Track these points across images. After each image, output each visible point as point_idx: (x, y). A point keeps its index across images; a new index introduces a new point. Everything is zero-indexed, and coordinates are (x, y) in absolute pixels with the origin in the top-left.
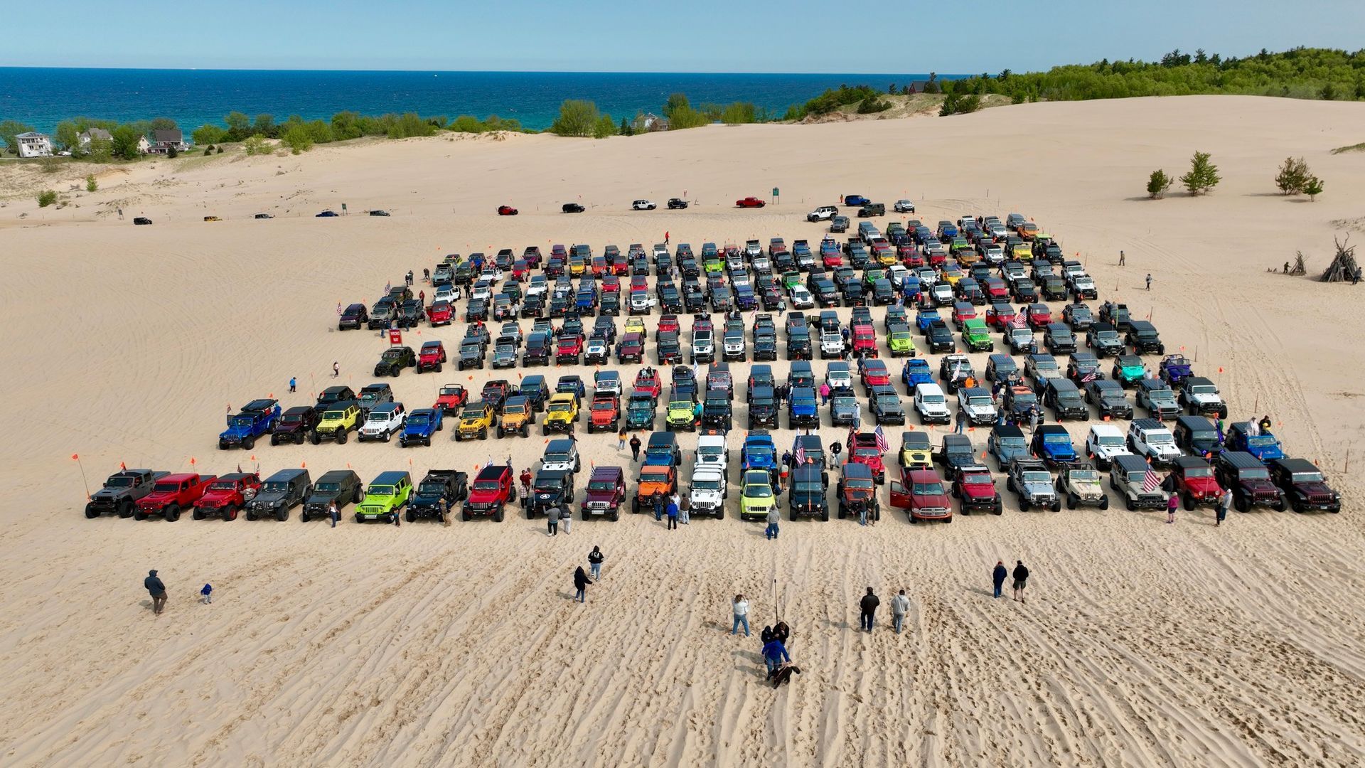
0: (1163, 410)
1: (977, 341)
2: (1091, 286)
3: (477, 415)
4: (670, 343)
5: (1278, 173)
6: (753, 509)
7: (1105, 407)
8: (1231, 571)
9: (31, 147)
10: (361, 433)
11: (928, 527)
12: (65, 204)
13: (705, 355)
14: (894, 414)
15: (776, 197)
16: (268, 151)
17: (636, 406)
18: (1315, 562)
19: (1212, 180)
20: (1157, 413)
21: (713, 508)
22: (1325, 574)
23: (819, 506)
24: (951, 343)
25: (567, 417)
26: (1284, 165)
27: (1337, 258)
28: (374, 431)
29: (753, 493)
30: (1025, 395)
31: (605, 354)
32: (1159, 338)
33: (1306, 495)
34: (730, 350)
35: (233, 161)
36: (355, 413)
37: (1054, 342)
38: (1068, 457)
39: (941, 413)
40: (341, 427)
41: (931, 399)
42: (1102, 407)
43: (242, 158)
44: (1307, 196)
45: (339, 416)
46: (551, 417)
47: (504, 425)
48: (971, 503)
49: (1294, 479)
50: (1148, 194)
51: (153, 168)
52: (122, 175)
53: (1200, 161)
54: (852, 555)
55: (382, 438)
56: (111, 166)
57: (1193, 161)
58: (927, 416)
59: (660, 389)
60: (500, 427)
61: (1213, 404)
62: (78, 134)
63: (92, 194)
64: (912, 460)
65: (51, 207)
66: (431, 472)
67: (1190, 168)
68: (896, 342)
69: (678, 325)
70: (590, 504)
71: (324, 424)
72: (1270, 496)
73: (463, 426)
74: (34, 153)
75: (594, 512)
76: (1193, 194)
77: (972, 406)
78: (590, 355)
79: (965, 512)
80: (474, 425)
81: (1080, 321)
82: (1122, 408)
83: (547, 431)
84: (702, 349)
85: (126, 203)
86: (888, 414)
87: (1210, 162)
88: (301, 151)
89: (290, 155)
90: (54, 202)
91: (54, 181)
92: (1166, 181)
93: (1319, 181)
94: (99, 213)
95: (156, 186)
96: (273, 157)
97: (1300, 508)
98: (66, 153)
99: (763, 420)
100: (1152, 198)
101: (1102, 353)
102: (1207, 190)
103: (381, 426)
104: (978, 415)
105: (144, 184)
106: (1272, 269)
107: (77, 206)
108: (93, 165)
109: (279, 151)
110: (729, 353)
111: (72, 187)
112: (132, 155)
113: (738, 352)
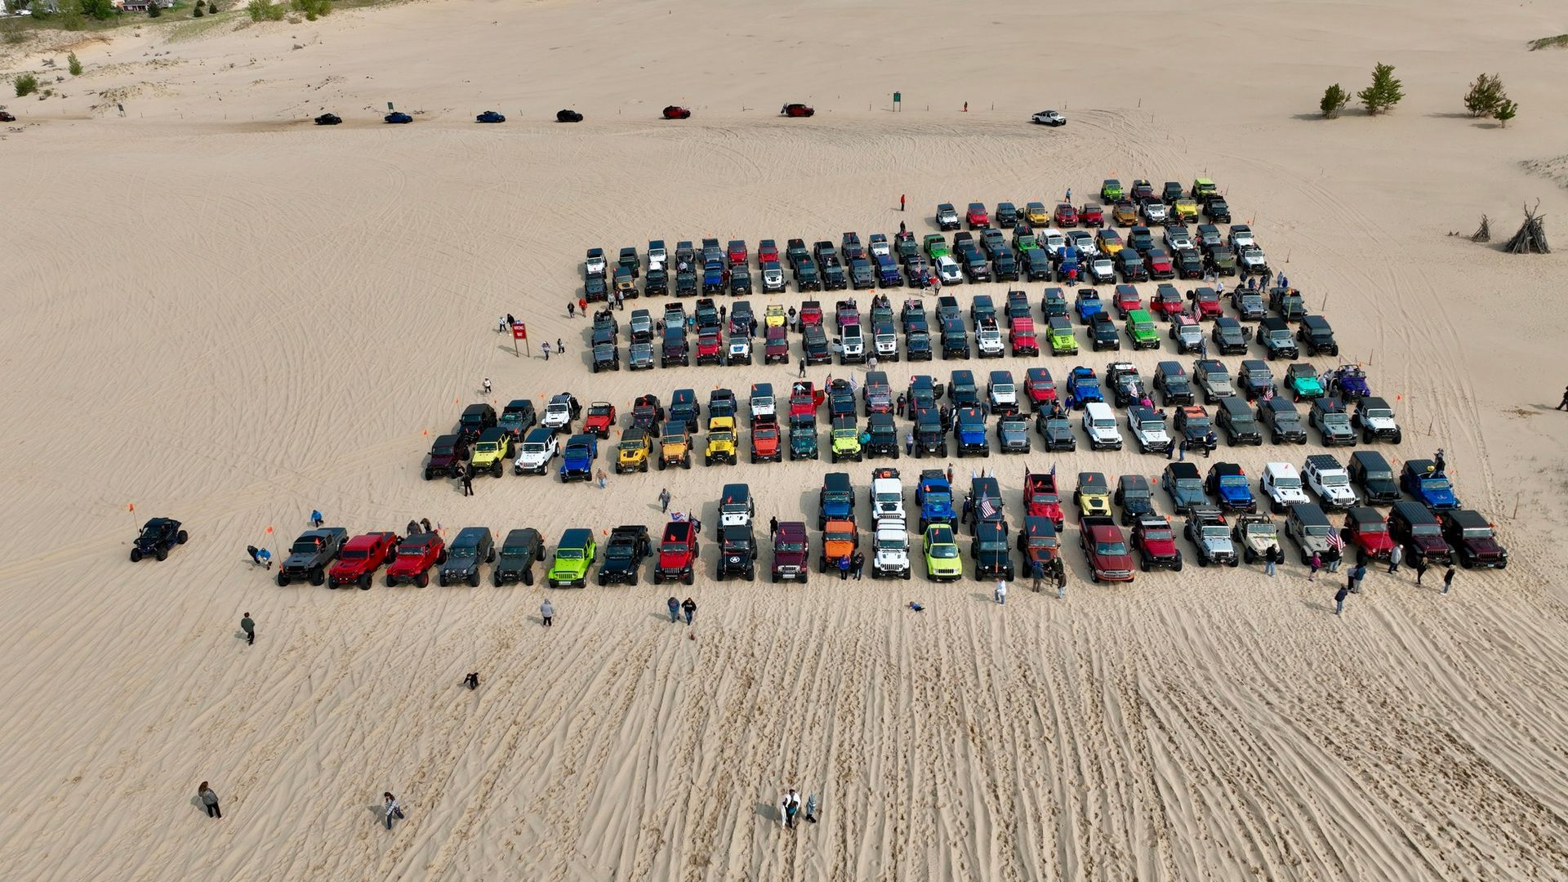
0: (1337, 436)
1: (1143, 338)
2: (1261, 261)
3: (636, 445)
4: (815, 337)
5: (1468, 91)
6: (941, 571)
7: (1279, 432)
8: (1400, 641)
10: (517, 467)
11: (1111, 588)
12: (48, 93)
13: (856, 355)
14: (1065, 441)
15: (897, 103)
16: (278, 16)
17: (799, 432)
18: (1479, 630)
19: (1394, 97)
20: (1331, 438)
21: (901, 569)
22: (1487, 645)
23: (1005, 568)
24: (1116, 341)
25: (729, 447)
26: (1476, 83)
27: (1524, 227)
28: (530, 464)
29: (939, 553)
30: (1198, 419)
31: (749, 352)
32: (1334, 337)
33: (1475, 553)
34: (883, 349)
35: (236, 29)
36: (506, 441)
37: (1224, 341)
38: (1245, 501)
39: (1112, 440)
40: (495, 460)
41: (1102, 423)
42: (1275, 432)
43: (246, 25)
44: (1498, 121)
45: (491, 448)
46: (713, 447)
47: (666, 457)
48: (1153, 561)
49: (1465, 534)
50: (1321, 112)
51: (137, 36)
52: (102, 45)
53: (1382, 74)
54: (1043, 626)
55: (541, 471)
56: (87, 35)
57: (1374, 74)
58: (1098, 443)
60: (661, 459)
61: (1388, 430)
63: (76, 78)
64: (1090, 507)
65: (31, 97)
66: (614, 528)
67: (1370, 83)
68: (1058, 338)
69: (819, 305)
70: (780, 568)
71: (478, 457)
72: (1441, 554)
73: (624, 459)
75: (785, 576)
76: (1371, 111)
77: (1144, 432)
78: (734, 355)
79: (1145, 569)
80: (634, 457)
81: (1250, 310)
82: (1296, 433)
83: (709, 462)
84: (853, 349)
85: (124, 94)
86: (1059, 442)
87: (1394, 76)
88: (317, 16)
89: (304, 19)
90: (35, 90)
91: (21, 55)
92: (1342, 98)
93: (1512, 104)
94: (94, 107)
95: (152, 66)
96: (284, 23)
98: (26, 12)
99: (932, 450)
100: (1325, 116)
101: (1274, 354)
102: (1387, 108)
103: (538, 458)
104: (1150, 443)
105: (135, 63)
106: (1454, 233)
107: (64, 97)
108: (64, 33)
109: (291, 15)
110: (882, 353)
111: (44, 61)
112: (108, 15)
113: (891, 352)
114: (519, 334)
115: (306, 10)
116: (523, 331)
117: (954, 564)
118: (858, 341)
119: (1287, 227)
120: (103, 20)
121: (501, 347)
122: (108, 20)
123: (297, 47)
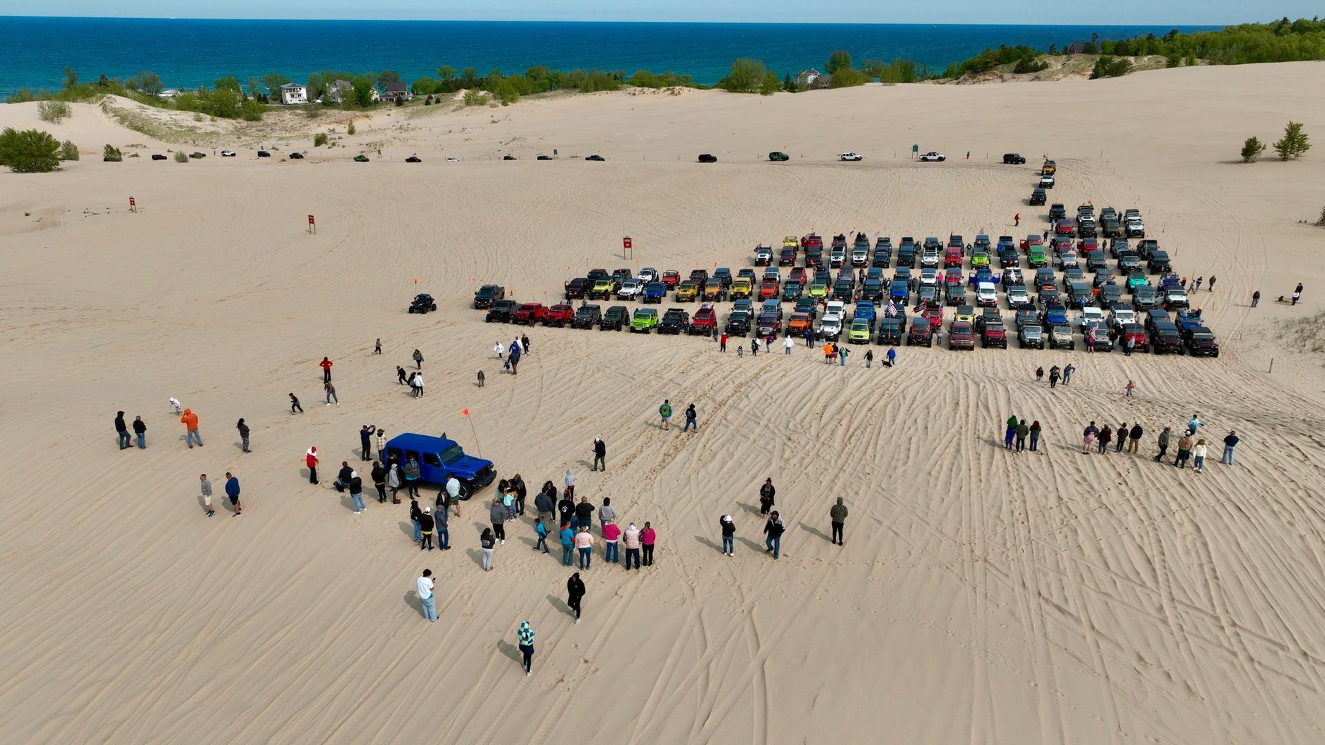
0: (1144, 304)
1: (1035, 260)
2: (1140, 228)
3: (690, 287)
4: (814, 253)
6: (856, 336)
7: (1104, 301)
9: (292, 96)
10: (619, 294)
11: (959, 352)
12: (334, 144)
13: (839, 262)
15: (915, 153)
16: (482, 102)
17: (789, 286)
19: (1303, 147)
20: (1140, 305)
21: (832, 335)
23: (894, 337)
25: (745, 291)
28: (627, 293)
29: (857, 328)
30: (1050, 291)
31: (769, 259)
32: (1170, 264)
33: (1200, 346)
34: (856, 259)
35: (454, 111)
36: (613, 283)
37: (1092, 263)
38: (1059, 322)
39: (990, 300)
40: (607, 290)
41: (985, 291)
42: (1101, 301)
43: (462, 108)
45: (605, 284)
46: (735, 290)
47: (706, 294)
48: (988, 340)
49: (1194, 337)
50: (1242, 158)
51: (389, 115)
52: (366, 120)
53: (1293, 130)
55: (632, 298)
56: (358, 113)
57: (1286, 130)
58: (981, 301)
59: (806, 280)
60: (704, 295)
61: (1181, 301)
62: (327, 85)
63: (351, 136)
65: (323, 147)
66: (669, 309)
67: (1283, 135)
68: (976, 259)
69: (821, 242)
71: (597, 288)
72: (1174, 345)
73: (681, 293)
74: (295, 101)
75: (763, 333)
76: (1285, 159)
77: (1012, 297)
78: (759, 259)
79: (984, 346)
80: (687, 293)
81: (1119, 251)
83: (733, 299)
84: (836, 258)
85: (382, 145)
86: (955, 299)
87: (1302, 131)
88: (509, 103)
89: (500, 105)
90: (326, 143)
91: (316, 125)
92: (1260, 147)
95: (398, 131)
96: (486, 107)
97: (1195, 354)
98: (319, 101)
99: (871, 299)
100: (1246, 161)
101: (1124, 271)
102: (1297, 156)
103: (632, 291)
104: (1015, 302)
105: (388, 128)
106: (1303, 221)
107: (344, 147)
108: (343, 112)
109: (492, 102)
110: (856, 261)
111: (329, 129)
112: (370, 104)
113: (862, 261)
114: (627, 245)
115: (502, 99)
116: (630, 243)
117: (866, 335)
118: (841, 254)
119: (1174, 216)
120: (366, 107)
121: (615, 255)
122: (369, 107)
123: (494, 122)
